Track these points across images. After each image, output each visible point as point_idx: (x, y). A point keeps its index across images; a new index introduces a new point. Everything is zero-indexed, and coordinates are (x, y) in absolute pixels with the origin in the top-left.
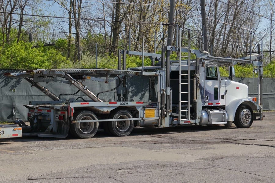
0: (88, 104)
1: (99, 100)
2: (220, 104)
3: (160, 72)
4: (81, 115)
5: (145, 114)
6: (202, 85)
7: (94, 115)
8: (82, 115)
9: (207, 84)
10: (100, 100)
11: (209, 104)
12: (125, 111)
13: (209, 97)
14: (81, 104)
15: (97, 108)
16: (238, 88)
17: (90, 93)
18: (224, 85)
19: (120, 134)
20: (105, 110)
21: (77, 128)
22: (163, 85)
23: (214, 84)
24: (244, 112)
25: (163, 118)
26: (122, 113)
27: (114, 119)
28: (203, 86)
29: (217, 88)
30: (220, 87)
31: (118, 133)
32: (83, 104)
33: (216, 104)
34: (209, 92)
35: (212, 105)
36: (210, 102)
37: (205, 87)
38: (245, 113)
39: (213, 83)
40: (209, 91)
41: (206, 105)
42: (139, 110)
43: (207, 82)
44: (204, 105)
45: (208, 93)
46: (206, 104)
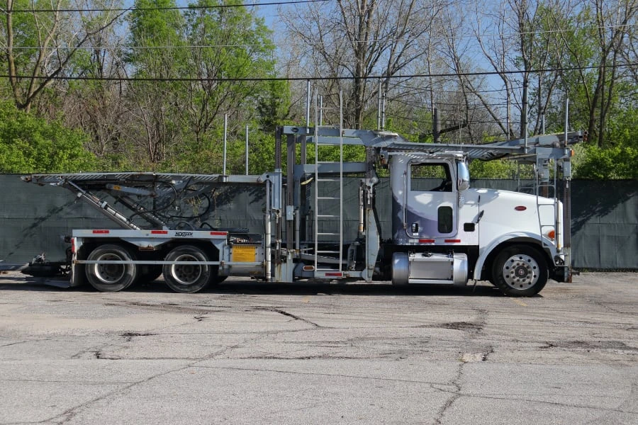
0: (108, 232)
1: (133, 228)
2: (459, 241)
3: (268, 176)
4: (98, 251)
5: (232, 256)
6: (398, 201)
7: (124, 251)
8: (100, 252)
9: (415, 199)
10: (135, 227)
11: (421, 241)
12: (191, 248)
13: (421, 226)
14: (94, 232)
15: (126, 240)
16: (521, 208)
17: (115, 215)
18: (473, 202)
19: (178, 288)
20: (145, 244)
21: (89, 272)
22: (277, 200)
23: (437, 199)
24: (513, 261)
25: (276, 265)
26: (183, 250)
27: (167, 260)
28: (402, 204)
29: (449, 209)
30: (458, 205)
31: (175, 286)
32: (98, 232)
33: (446, 241)
34: (421, 216)
35: (433, 244)
36: (425, 237)
37: (410, 205)
38: (515, 264)
40: (422, 213)
41: (412, 243)
42: (219, 246)
43: (417, 195)
44: (407, 242)
45: (419, 218)
46: (411, 241)
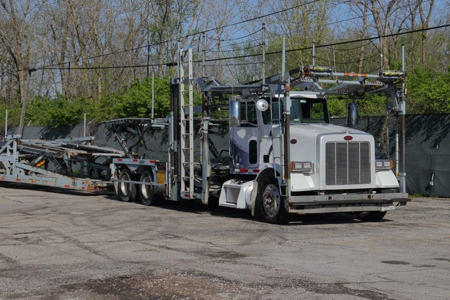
0: (122, 160)
1: (129, 157)
2: (258, 171)
5: (157, 178)
7: (128, 174)
8: (122, 173)
9: (237, 134)
11: (241, 171)
13: (241, 158)
14: (118, 160)
15: (127, 166)
16: (294, 141)
18: (267, 136)
22: (171, 136)
23: (248, 134)
24: (267, 190)
26: (145, 174)
29: (256, 141)
30: (261, 139)
33: (254, 171)
35: (247, 173)
36: (243, 167)
37: (234, 139)
39: (247, 131)
40: (241, 147)
41: (236, 172)
42: (154, 172)
43: (238, 130)
45: (240, 150)
46: (236, 170)
